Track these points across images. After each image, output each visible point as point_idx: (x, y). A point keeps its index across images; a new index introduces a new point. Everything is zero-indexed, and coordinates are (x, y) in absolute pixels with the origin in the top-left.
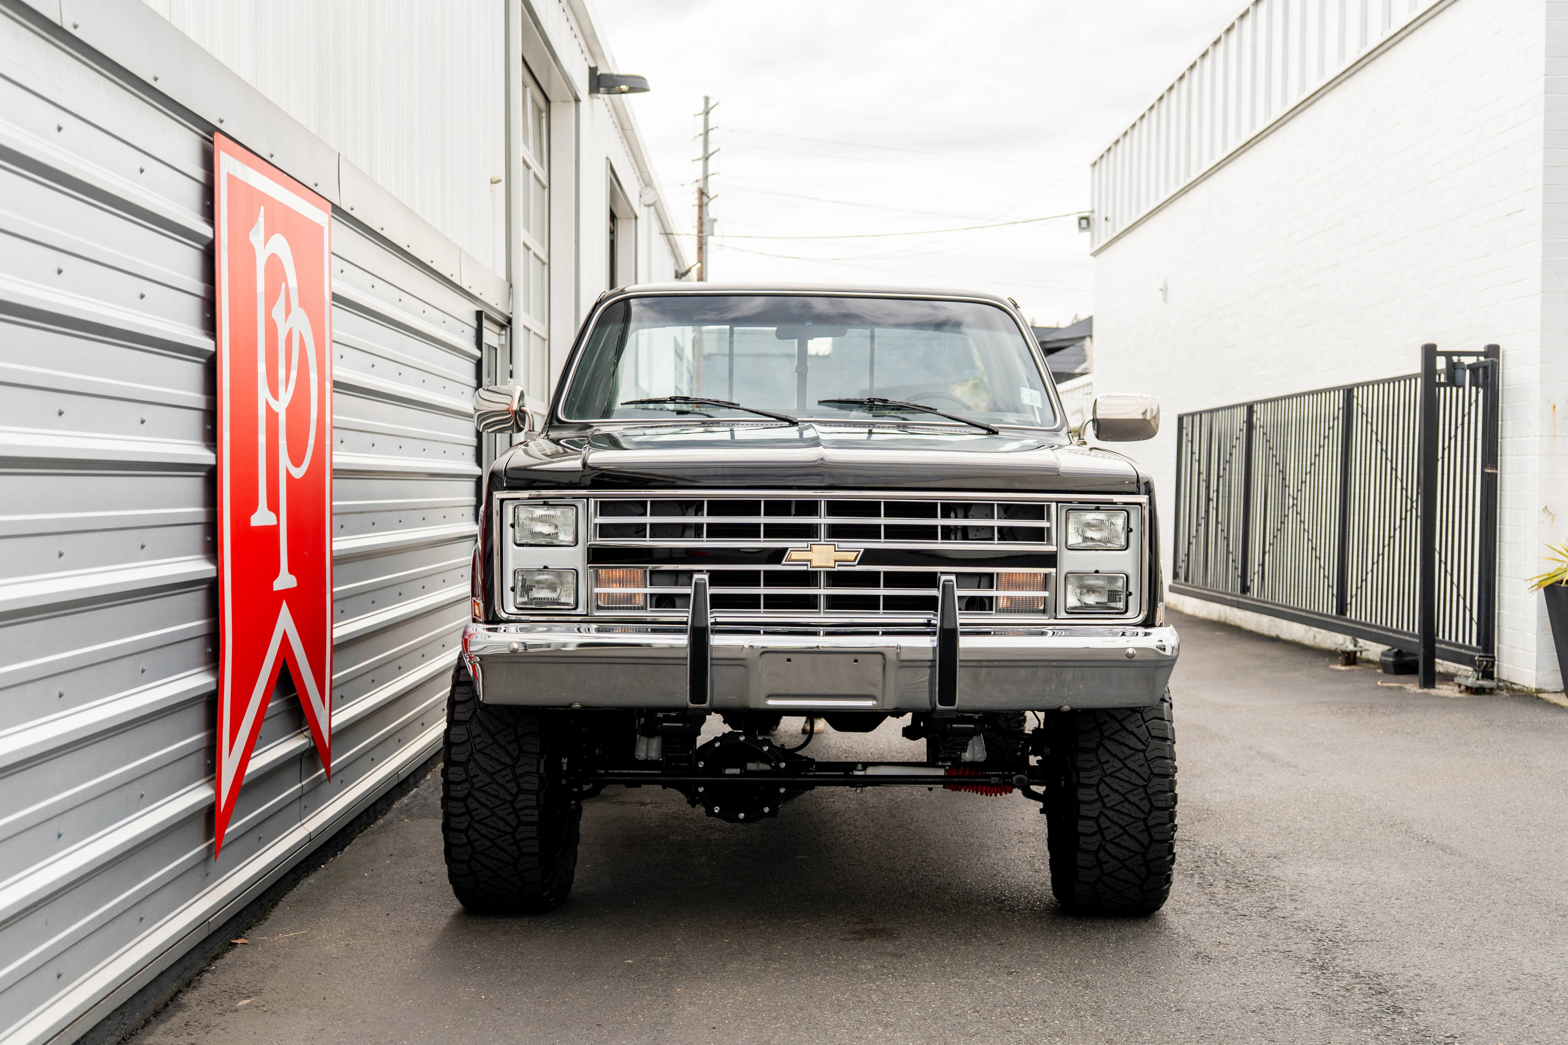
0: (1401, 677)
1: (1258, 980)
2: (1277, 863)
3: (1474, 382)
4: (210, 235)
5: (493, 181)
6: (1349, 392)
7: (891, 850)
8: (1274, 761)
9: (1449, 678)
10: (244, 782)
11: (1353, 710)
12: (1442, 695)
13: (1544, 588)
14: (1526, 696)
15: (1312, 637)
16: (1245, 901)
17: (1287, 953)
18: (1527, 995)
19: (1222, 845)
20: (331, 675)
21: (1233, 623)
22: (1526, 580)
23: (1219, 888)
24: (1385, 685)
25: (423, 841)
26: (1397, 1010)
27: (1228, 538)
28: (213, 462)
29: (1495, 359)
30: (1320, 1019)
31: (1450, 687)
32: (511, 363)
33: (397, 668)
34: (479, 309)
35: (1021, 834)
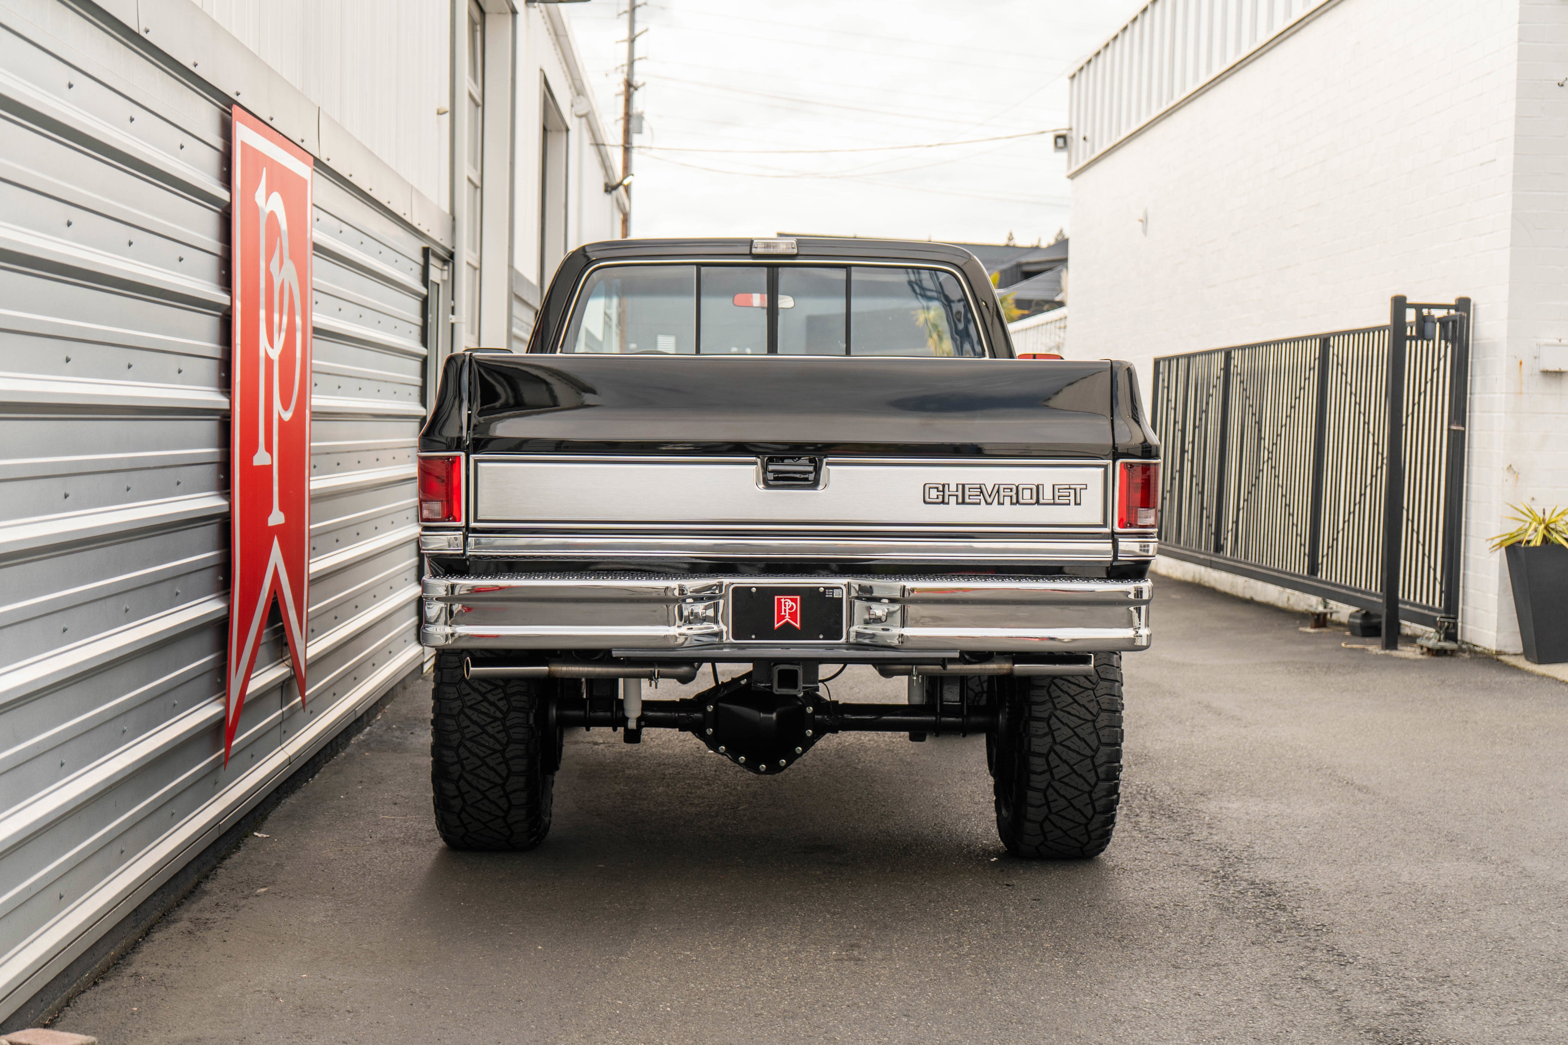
0: (1367, 640)
1: (1165, 886)
2: (1203, 798)
3: (1444, 336)
4: (227, 199)
5: (440, 112)
6: (1325, 341)
7: (838, 785)
8: (1219, 715)
9: (1412, 640)
10: (245, 701)
11: (1310, 670)
12: (1403, 656)
13: (1506, 548)
14: (1486, 658)
15: (1285, 599)
16: (1165, 828)
17: (1194, 868)
18: (1397, 897)
19: (1154, 784)
20: (308, 608)
21: (1207, 585)
22: (1487, 540)
23: (1144, 819)
24: (1349, 646)
25: (389, 771)
26: (1281, 908)
27: (1202, 493)
28: (227, 407)
29: (1463, 314)
30: (1212, 913)
31: (1413, 649)
32: (453, 299)
33: (354, 608)
34: (426, 245)
35: (964, 773)
